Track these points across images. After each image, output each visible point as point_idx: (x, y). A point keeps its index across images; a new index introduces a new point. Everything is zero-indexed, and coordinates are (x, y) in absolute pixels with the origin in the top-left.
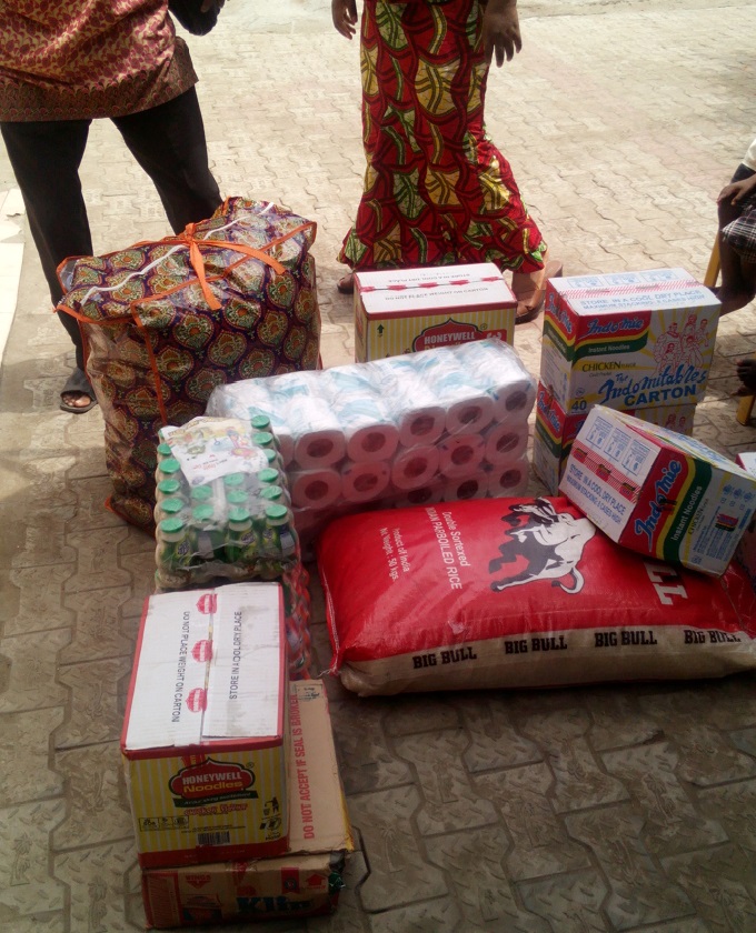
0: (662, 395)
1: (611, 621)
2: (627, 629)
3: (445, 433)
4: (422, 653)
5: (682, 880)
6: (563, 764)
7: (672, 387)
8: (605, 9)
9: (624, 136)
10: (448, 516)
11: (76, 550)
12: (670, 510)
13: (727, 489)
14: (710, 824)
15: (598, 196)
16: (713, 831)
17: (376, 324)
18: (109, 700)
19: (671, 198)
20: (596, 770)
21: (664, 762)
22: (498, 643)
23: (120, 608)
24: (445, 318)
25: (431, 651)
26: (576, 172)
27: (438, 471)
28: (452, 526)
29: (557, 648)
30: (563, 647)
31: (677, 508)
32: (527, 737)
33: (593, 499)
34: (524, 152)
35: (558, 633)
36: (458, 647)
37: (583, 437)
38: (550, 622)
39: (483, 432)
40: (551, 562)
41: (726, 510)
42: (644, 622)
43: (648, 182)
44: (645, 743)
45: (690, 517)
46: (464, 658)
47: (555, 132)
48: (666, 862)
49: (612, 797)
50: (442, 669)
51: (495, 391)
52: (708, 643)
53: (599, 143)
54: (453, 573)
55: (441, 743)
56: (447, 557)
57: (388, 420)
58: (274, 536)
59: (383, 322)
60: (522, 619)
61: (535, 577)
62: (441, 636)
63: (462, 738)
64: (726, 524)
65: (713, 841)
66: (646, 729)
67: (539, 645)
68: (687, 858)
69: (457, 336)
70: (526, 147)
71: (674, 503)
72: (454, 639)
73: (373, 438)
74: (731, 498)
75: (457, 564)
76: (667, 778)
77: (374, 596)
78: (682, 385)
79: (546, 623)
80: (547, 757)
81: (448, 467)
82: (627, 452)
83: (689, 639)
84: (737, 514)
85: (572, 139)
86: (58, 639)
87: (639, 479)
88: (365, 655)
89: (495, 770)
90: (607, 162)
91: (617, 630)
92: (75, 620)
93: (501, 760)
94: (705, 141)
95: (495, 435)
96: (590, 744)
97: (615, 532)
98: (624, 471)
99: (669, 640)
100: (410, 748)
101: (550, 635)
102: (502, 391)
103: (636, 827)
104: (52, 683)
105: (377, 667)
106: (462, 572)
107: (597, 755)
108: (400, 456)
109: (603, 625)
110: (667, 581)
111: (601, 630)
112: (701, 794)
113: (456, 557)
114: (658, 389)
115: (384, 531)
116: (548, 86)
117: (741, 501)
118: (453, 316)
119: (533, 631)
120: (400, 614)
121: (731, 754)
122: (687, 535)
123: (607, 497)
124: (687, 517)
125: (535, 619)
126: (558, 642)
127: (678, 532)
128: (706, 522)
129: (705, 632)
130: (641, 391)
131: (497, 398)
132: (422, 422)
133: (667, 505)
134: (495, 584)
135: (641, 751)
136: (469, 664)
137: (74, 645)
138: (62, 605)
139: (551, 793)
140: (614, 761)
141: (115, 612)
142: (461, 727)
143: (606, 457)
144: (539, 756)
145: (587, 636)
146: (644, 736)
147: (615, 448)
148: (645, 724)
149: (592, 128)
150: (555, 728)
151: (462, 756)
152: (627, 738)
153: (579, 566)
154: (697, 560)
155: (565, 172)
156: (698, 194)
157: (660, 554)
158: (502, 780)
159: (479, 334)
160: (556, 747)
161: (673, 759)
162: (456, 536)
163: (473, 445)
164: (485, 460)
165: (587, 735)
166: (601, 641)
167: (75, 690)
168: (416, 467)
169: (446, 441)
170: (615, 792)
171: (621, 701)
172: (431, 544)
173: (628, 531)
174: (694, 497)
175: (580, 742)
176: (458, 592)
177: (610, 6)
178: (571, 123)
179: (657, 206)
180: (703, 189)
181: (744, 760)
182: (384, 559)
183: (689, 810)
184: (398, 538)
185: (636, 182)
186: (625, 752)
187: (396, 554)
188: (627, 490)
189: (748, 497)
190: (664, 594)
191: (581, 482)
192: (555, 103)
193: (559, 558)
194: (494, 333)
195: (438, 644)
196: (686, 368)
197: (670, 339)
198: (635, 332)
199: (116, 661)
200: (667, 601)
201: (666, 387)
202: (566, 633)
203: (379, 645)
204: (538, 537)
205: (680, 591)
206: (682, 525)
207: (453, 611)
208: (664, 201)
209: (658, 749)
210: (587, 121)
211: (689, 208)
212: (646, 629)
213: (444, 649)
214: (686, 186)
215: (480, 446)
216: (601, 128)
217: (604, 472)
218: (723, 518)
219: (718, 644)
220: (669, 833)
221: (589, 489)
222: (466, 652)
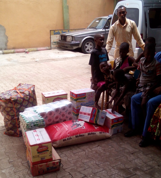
0: (89, 105)
1: (89, 132)
2: (92, 132)
3: (61, 112)
4: (64, 139)
5: (105, 159)
6: (86, 150)
7: (90, 104)
8: (66, 59)
9: (74, 77)
10: (63, 123)
11: (1, 140)
12: (95, 116)
13: (102, 113)
14: (107, 153)
15: (72, 86)
16: (108, 154)
17: (47, 98)
18: (16, 156)
19: (84, 85)
20: (91, 151)
21: (100, 149)
22: (75, 136)
23: (12, 145)
24: (57, 97)
25: (65, 138)
26: (68, 83)
27: (60, 118)
28: (64, 123)
29: (83, 136)
30: (84, 136)
31: (96, 116)
32: (81, 149)
33: (84, 118)
34: (58, 81)
35: (83, 134)
36: (69, 137)
37: (81, 111)
38: (81, 132)
39: (66, 112)
40: (80, 125)
41: (102, 116)
42: (94, 131)
43: (80, 83)
44: (97, 147)
45: (98, 117)
46: (70, 139)
47: (62, 77)
48: (102, 158)
49: (94, 153)
50: (67, 141)
51: (67, 105)
52: (103, 133)
53: (70, 78)
54: (66, 128)
55: (69, 152)
56: (65, 127)
57: (52, 110)
58: (42, 122)
59: (48, 98)
60: (77, 133)
61: (78, 127)
62: (66, 136)
63: (71, 151)
64: (103, 118)
65: (108, 155)
66: (97, 145)
67: (80, 136)
68: (105, 157)
69: (59, 99)
70: (58, 80)
71: (95, 115)
72: (68, 136)
73: (51, 113)
74: (102, 114)
75: (66, 127)
76: (100, 150)
77: (55, 133)
78: (92, 103)
79: (81, 133)
80: (84, 150)
81: (61, 117)
82: (88, 110)
83: (100, 133)
84: (104, 116)
85: (66, 78)
86: (4, 150)
87: (90, 112)
88: (56, 140)
89: (77, 153)
90: (72, 81)
91: (91, 133)
92: (5, 148)
93: (78, 152)
94: (87, 77)
95: (68, 112)
96: (90, 148)
97: (88, 121)
98: (88, 112)
99: (98, 133)
100: (64, 153)
101: (82, 134)
102: (68, 105)
103: (98, 155)
104: (5, 155)
105: (58, 142)
106: (67, 128)
107: (91, 149)
108: (54, 116)
109: (88, 132)
110: (96, 126)
111: (88, 133)
112: (105, 151)
113: (66, 126)
114: (88, 104)
115: (54, 126)
116: (59, 71)
117: (104, 114)
118: (58, 96)
119: (79, 134)
120: (60, 134)
121: (108, 146)
122: (98, 120)
123: (86, 117)
124: (97, 117)
125: (79, 132)
126: (83, 135)
127: (97, 119)
128: (100, 118)
129: (102, 132)
130: (86, 105)
131: (67, 106)
132: (57, 110)
133: (94, 115)
134: (73, 129)
135: (97, 148)
136: (71, 140)
137: (7, 151)
138: (2, 147)
139: (86, 154)
140: (93, 149)
141: (12, 146)
142: (71, 149)
143: (85, 112)
144: (83, 150)
145: (87, 134)
146: (96, 146)
147: (86, 110)
148: (96, 145)
149: (68, 76)
150: (85, 147)
151: (72, 152)
152: (94, 147)
153: (84, 126)
154: (100, 123)
155: (66, 83)
156: (88, 84)
157: (95, 123)
158: (78, 154)
159: (62, 99)
160: (85, 149)
161: (101, 148)
162: (65, 124)
163: (65, 113)
164: (67, 116)
165: (89, 147)
166: (89, 134)
167: (9, 156)
168: (57, 118)
169: (61, 113)
170: (94, 152)
171: (93, 143)
172: (62, 126)
173: (90, 120)
174: (98, 114)
175: (88, 148)
176: (68, 130)
177: (67, 59)
178: (65, 76)
179: (82, 86)
180: (89, 83)
181: (110, 146)
182: (56, 129)
183: (104, 152)
184: (57, 126)
185: (78, 83)
186: (94, 148)
187: (57, 128)
188: (89, 114)
189: (105, 114)
190: (96, 128)
191: (82, 117)
192: (61, 73)
193: (81, 125)
194: (65, 99)
195: (66, 137)
196: (92, 101)
197: (89, 97)
198: (84, 96)
199: (15, 151)
200: (96, 129)
201: (89, 104)
202: (84, 134)
203: (58, 139)
204: (77, 123)
205: (98, 127)
206: (97, 118)
207: (67, 133)
208: (83, 85)
209: (99, 147)
210: (67, 76)
211: (87, 86)
212: (94, 132)
213: (67, 138)
214: (86, 83)
215: (66, 114)
216: (70, 76)
217: (85, 114)
218: (102, 117)
219: (104, 133)
220: (102, 155)
221: (83, 117)
222: (70, 138)
